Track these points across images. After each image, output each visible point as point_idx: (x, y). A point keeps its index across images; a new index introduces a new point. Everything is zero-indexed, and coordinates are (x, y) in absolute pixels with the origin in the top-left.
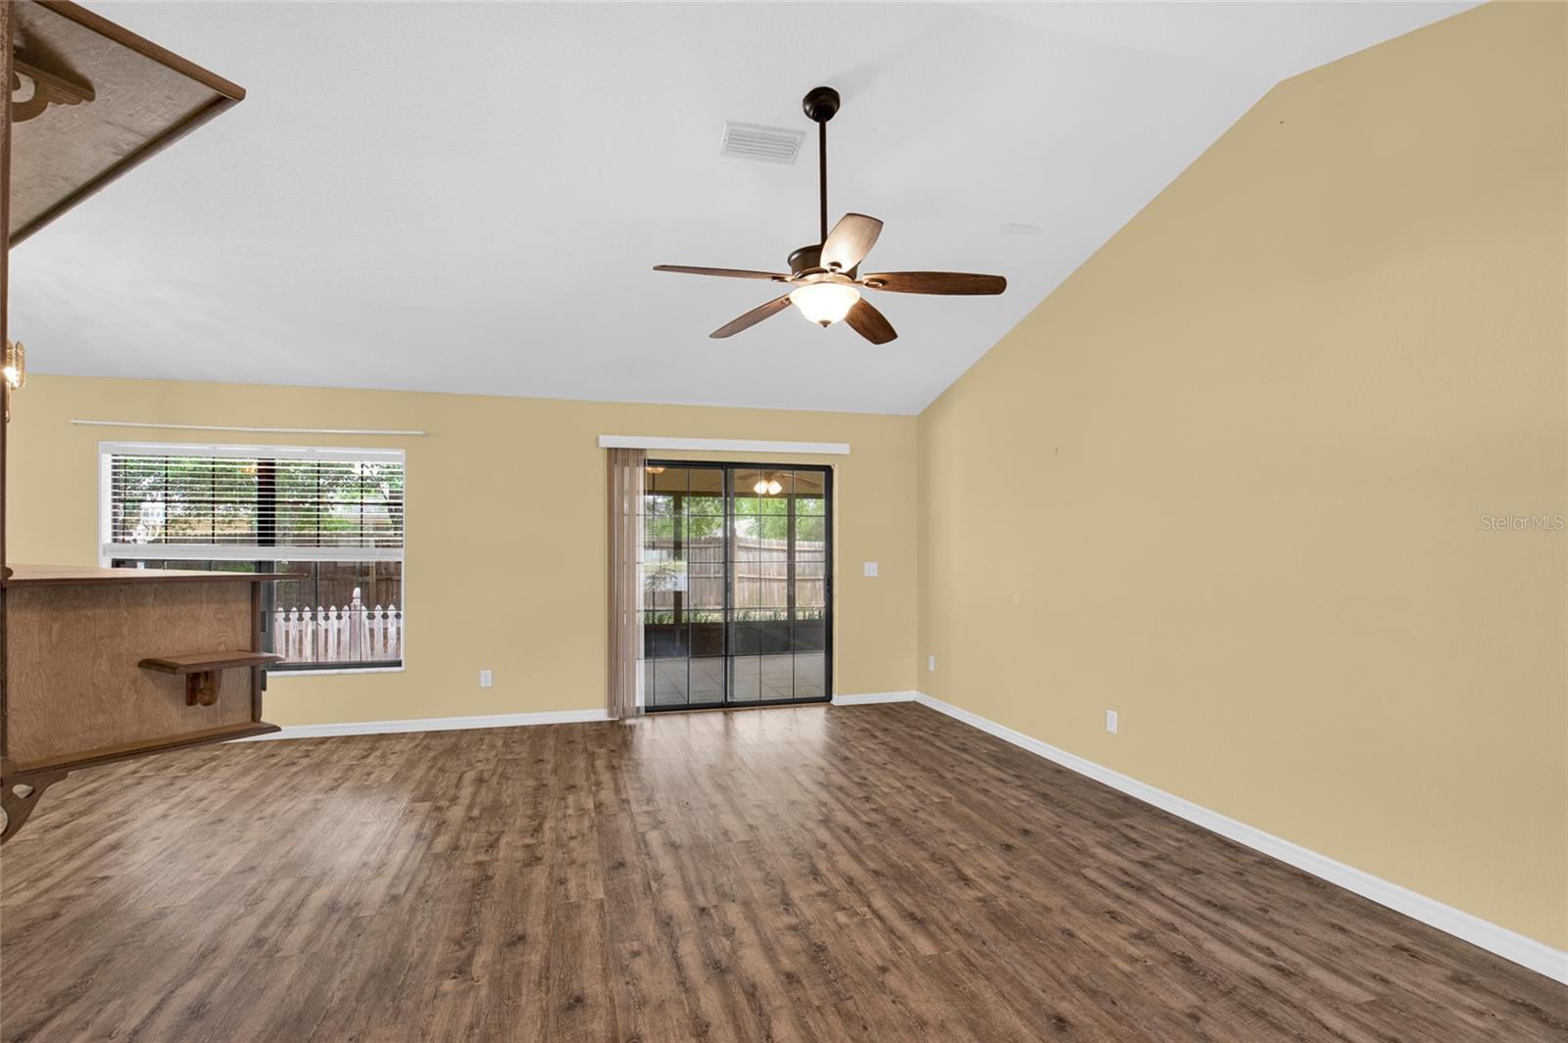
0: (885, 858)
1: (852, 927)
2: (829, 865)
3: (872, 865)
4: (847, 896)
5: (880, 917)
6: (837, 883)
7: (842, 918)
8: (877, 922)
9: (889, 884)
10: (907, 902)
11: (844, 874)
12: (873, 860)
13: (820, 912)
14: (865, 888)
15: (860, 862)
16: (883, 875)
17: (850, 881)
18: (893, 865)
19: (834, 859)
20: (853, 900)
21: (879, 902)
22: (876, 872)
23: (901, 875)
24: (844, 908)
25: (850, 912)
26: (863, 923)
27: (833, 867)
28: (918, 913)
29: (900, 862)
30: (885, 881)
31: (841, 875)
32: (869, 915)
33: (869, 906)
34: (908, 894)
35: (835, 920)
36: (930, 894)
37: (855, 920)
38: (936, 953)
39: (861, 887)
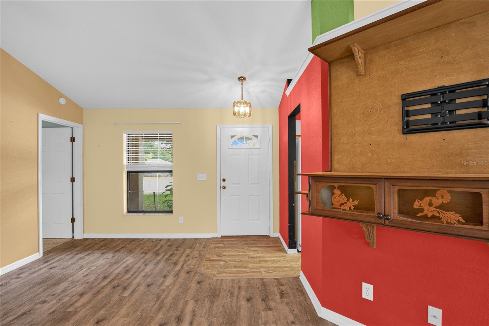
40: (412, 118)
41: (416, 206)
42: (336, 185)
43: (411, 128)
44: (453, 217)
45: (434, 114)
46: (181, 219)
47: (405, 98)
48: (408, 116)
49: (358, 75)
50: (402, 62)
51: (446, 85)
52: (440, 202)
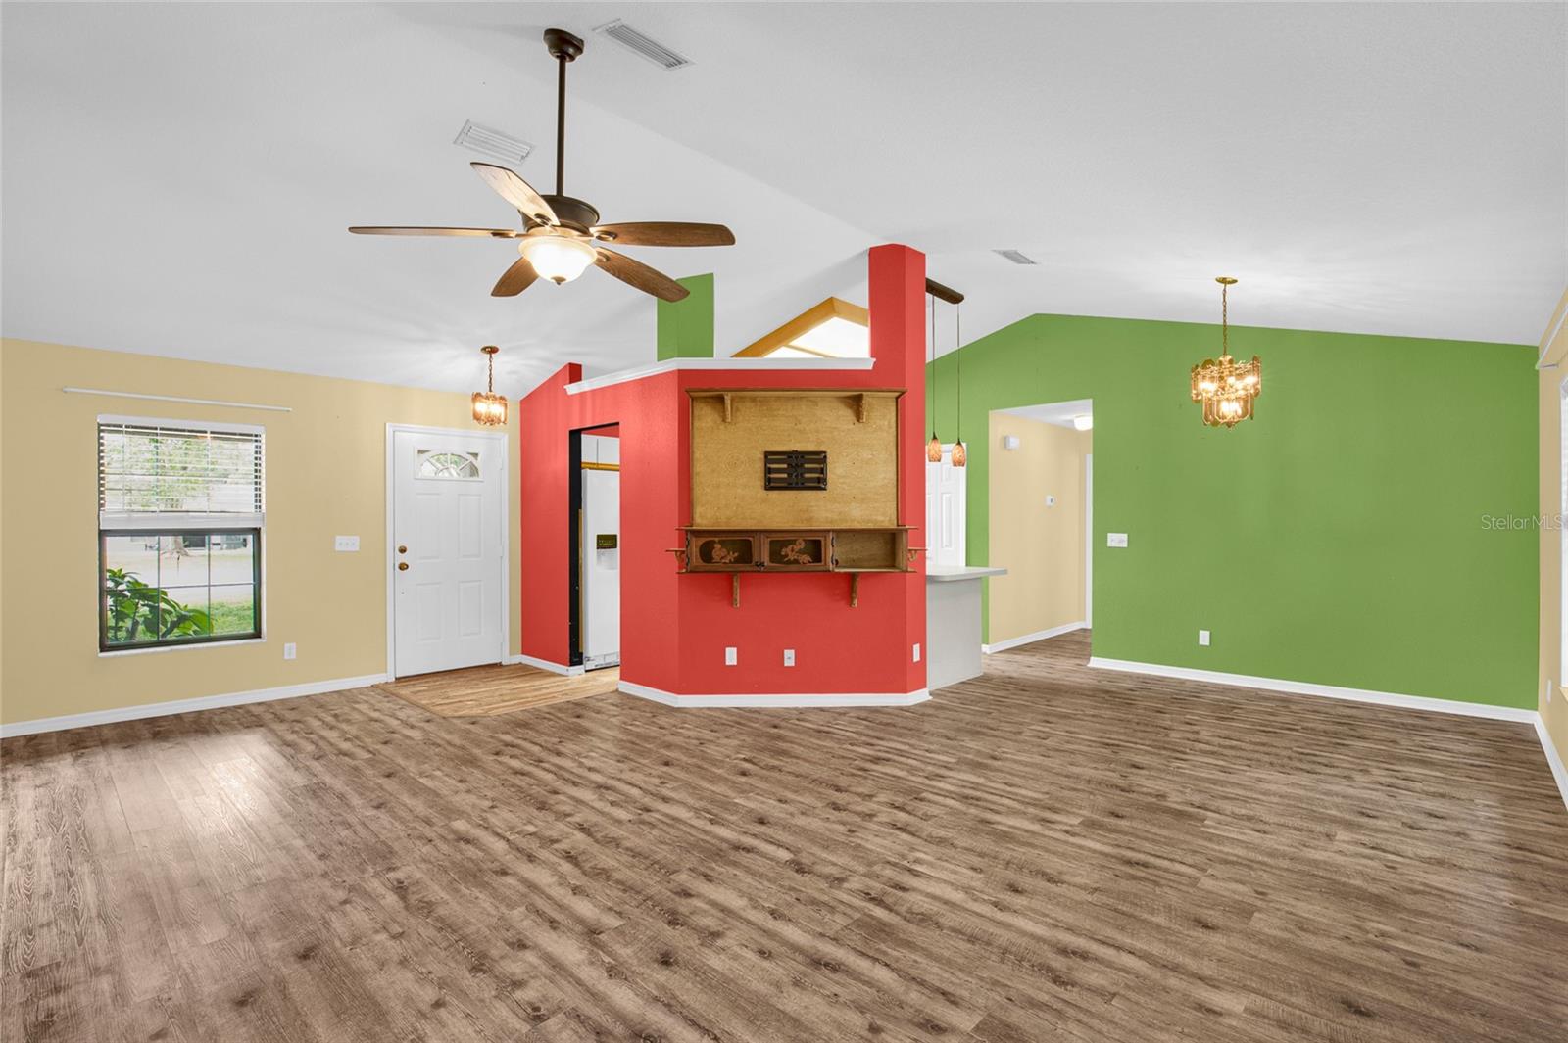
0: (495, 894)
1: (520, 824)
2: (559, 868)
3: (509, 880)
4: (533, 846)
5: (498, 835)
6: (544, 854)
7: (531, 829)
8: (499, 831)
9: (489, 863)
10: (471, 851)
11: (539, 864)
12: (509, 887)
13: (551, 829)
14: (515, 856)
15: (525, 881)
16: (496, 872)
17: (531, 858)
18: (484, 886)
19: (556, 877)
20: (523, 843)
21: (499, 846)
22: (504, 872)
23: (475, 876)
24: (530, 835)
25: (526, 833)
26: (511, 829)
27: (553, 869)
28: (462, 845)
29: (476, 892)
30: (495, 866)
31: (544, 862)
32: (507, 835)
33: (508, 841)
34: (470, 859)
35: (536, 826)
36: (447, 863)
37: (519, 829)
38: (453, 822)
39: (519, 855)
40: (773, 476)
41: (783, 554)
42: (717, 539)
43: (772, 484)
44: (806, 558)
45: (790, 475)
46: (290, 651)
47: (767, 454)
48: (770, 473)
49: (724, 421)
50: (765, 420)
51: (799, 450)
52: (798, 547)
